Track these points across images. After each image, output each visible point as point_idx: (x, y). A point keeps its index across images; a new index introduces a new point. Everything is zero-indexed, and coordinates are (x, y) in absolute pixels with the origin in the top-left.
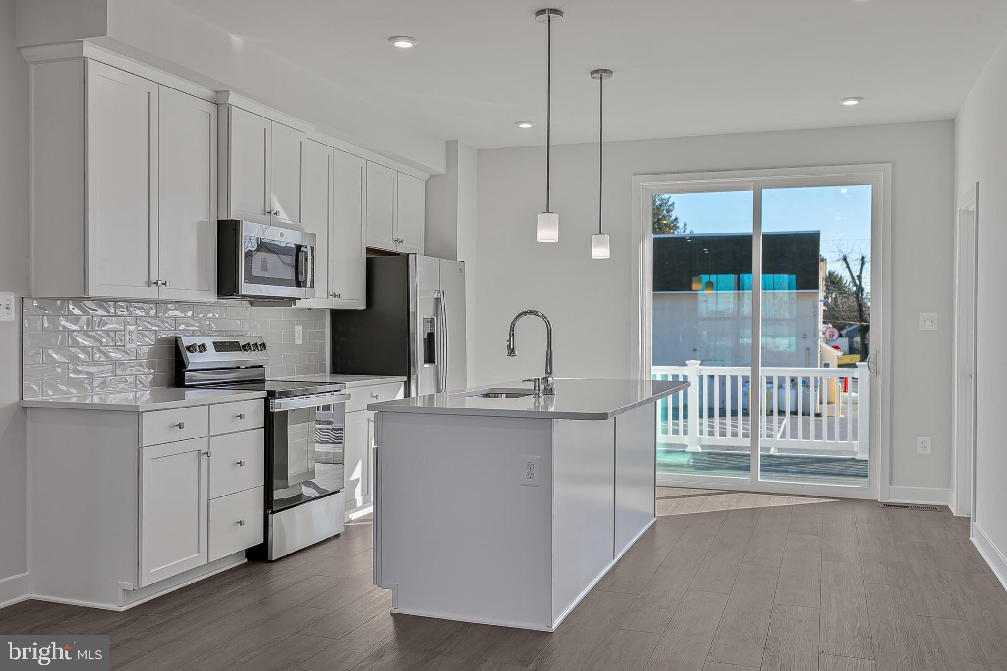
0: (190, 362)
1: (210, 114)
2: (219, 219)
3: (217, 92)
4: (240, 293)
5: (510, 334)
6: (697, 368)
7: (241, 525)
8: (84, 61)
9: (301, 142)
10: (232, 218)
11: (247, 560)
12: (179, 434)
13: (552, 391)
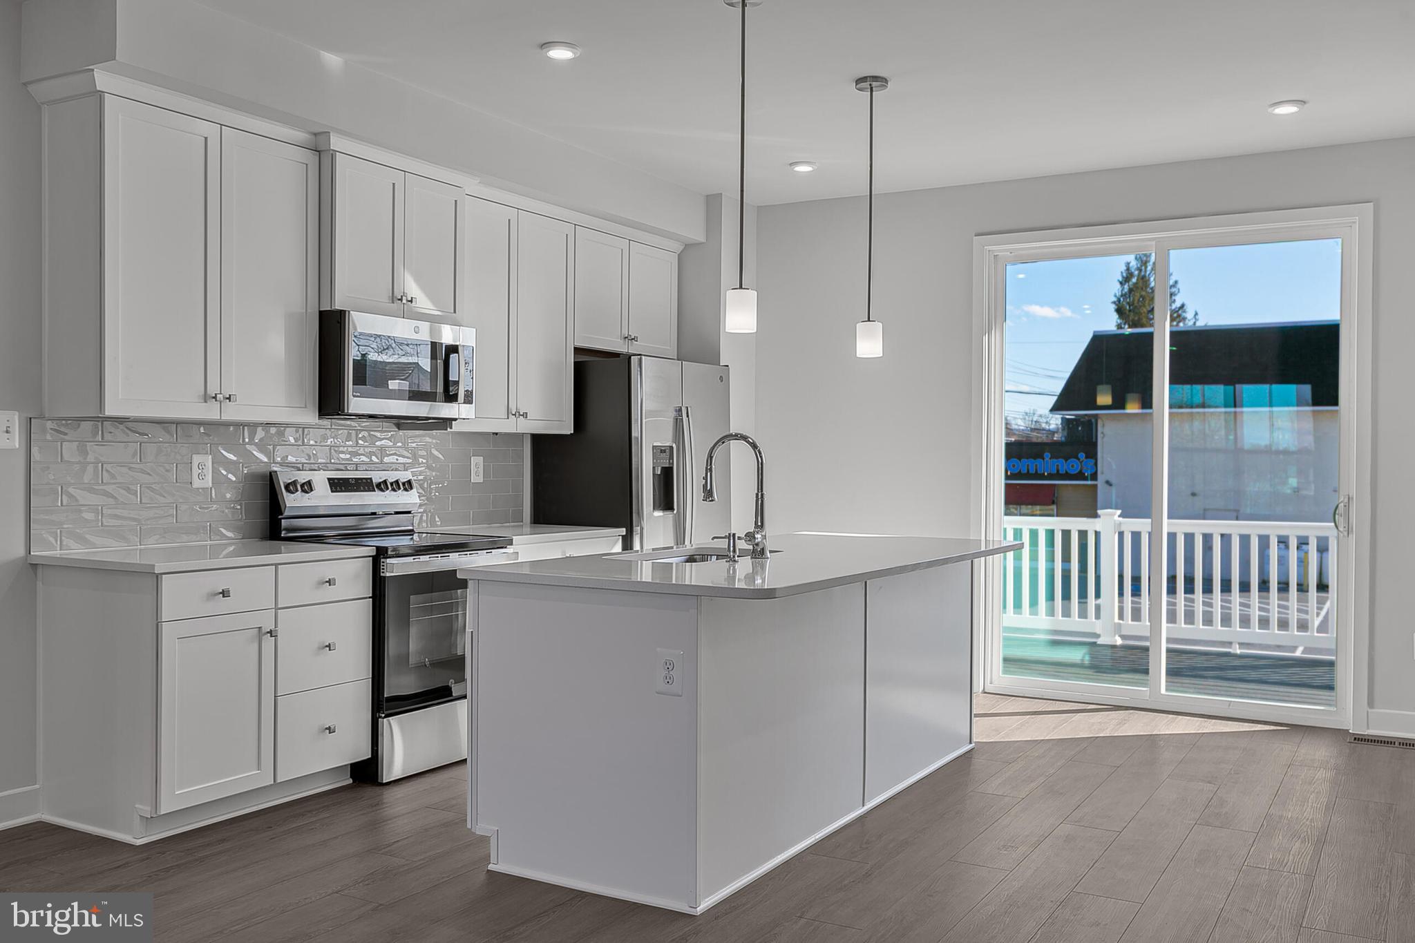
0: (287, 506)
1: (307, 165)
2: (321, 309)
3: (315, 134)
4: (346, 411)
5: (707, 468)
6: (1115, 521)
7: (330, 733)
8: (100, 96)
9: (456, 201)
10: (336, 308)
11: (351, 780)
12: (223, 604)
13: (763, 552)
